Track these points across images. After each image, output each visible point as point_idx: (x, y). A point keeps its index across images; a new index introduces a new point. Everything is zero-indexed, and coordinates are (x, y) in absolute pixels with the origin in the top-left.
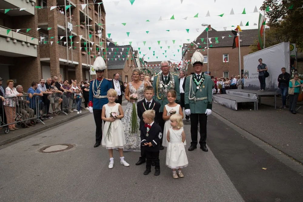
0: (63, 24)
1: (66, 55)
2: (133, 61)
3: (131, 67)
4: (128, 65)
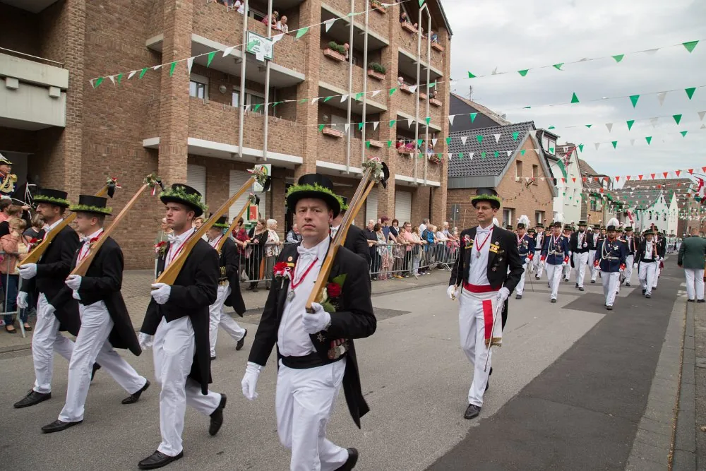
0: (235, 39)
1: (238, 132)
2: (539, 168)
3: (531, 185)
4: (517, 179)
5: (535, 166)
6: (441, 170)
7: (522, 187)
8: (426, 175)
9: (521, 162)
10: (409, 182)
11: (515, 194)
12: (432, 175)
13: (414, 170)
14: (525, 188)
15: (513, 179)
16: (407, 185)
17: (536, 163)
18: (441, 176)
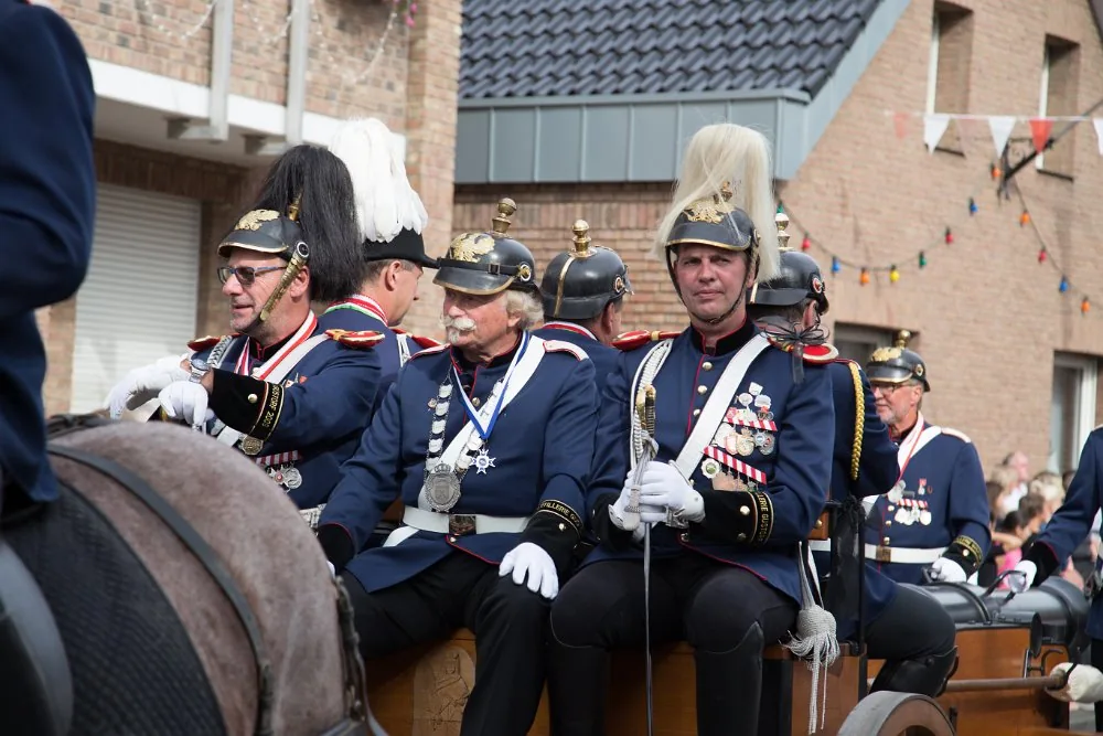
3: (1025, 177)
4: (935, 128)
5: (1058, 50)
6: (413, 54)
7: (969, 191)
8: (301, 75)
9: (964, 13)
10: (178, 123)
11: (918, 235)
12: (350, 77)
13: (210, 28)
14: (987, 194)
15: (907, 127)
16: (158, 138)
17: (1073, 24)
18: (415, 89)
